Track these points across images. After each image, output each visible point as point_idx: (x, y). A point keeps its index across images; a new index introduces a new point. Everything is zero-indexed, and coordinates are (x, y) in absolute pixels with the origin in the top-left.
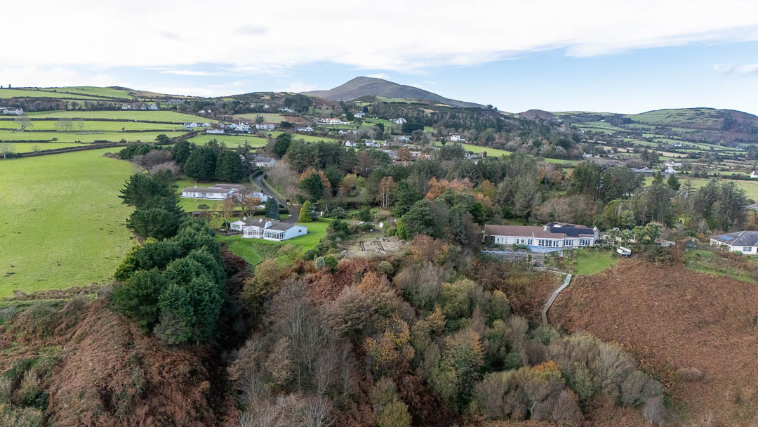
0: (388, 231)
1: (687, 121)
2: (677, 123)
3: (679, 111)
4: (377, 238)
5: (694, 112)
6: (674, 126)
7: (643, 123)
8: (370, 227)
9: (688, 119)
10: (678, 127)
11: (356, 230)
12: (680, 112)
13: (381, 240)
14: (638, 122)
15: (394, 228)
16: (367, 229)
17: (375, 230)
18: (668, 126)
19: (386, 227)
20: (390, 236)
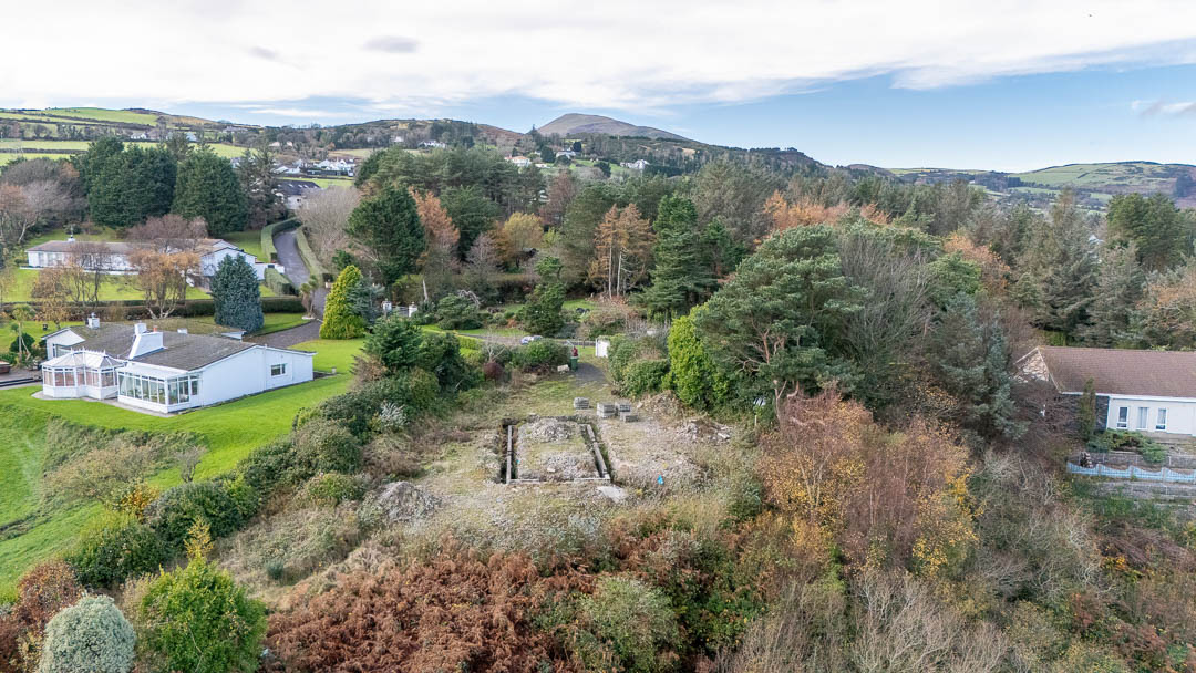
0: (628, 370)
1: (1116, 182)
2: (1099, 185)
3: (1099, 167)
4: (583, 405)
5: (1123, 169)
6: (1095, 191)
7: (1041, 186)
8: (558, 357)
9: (1116, 179)
10: (1100, 192)
11: (499, 369)
12: (1103, 169)
13: (600, 411)
14: (1033, 185)
15: (653, 358)
16: (547, 364)
17: (576, 368)
18: (1084, 190)
19: (621, 355)
20: (640, 391)
